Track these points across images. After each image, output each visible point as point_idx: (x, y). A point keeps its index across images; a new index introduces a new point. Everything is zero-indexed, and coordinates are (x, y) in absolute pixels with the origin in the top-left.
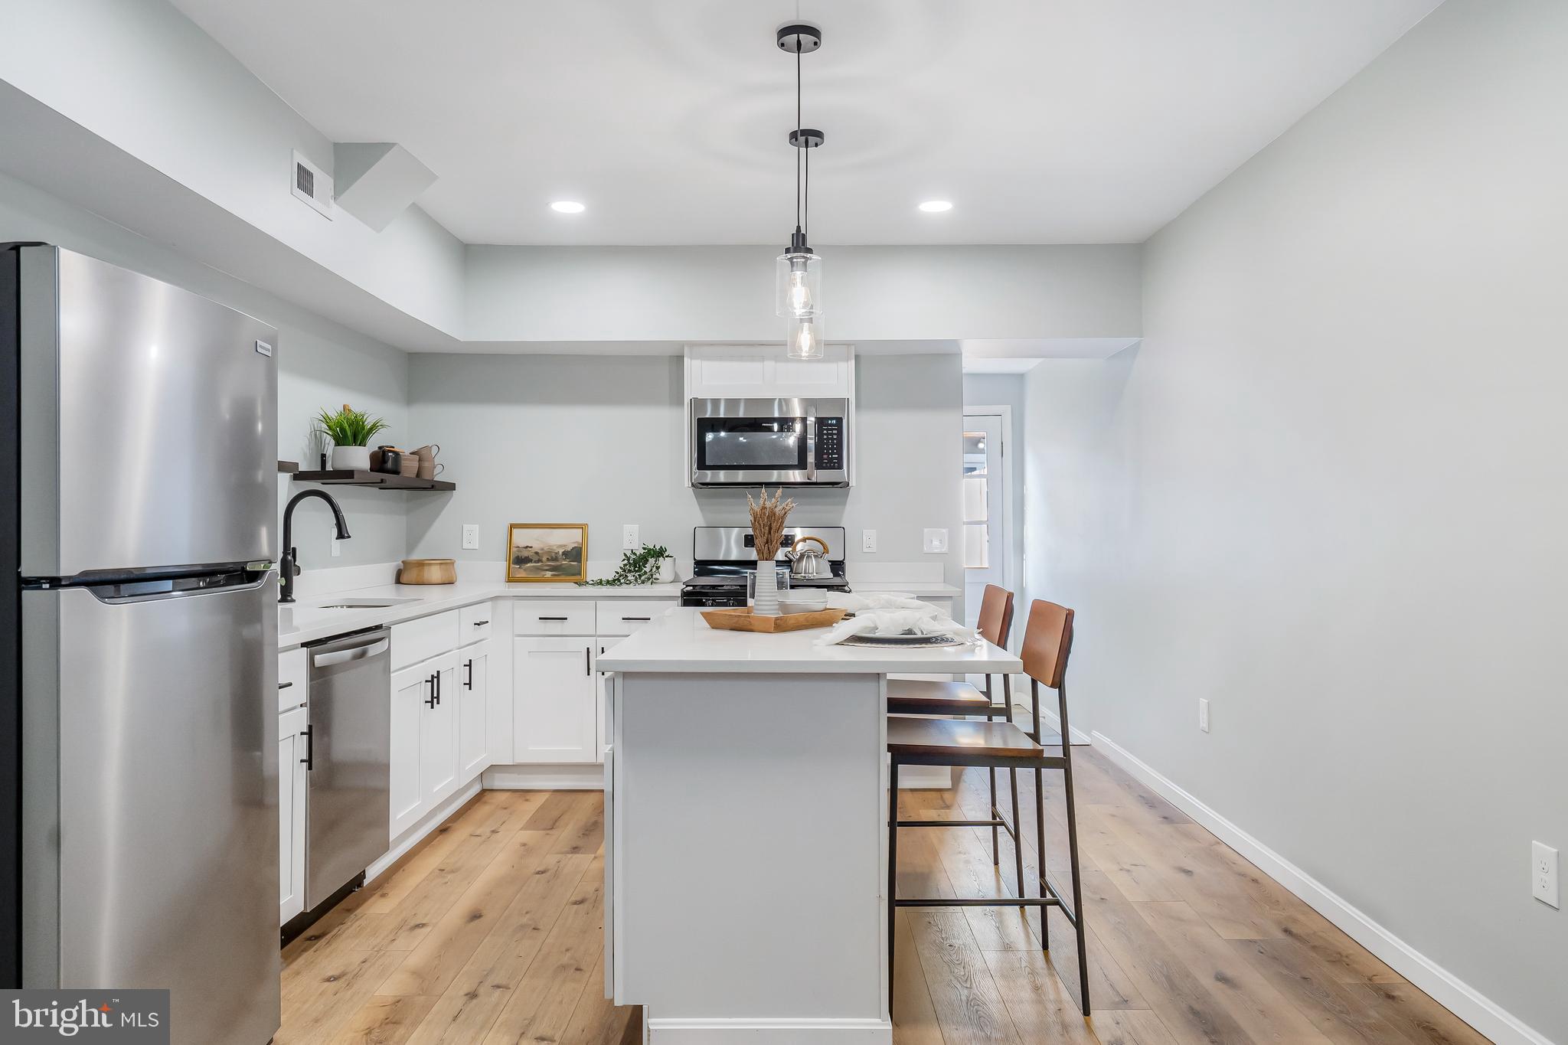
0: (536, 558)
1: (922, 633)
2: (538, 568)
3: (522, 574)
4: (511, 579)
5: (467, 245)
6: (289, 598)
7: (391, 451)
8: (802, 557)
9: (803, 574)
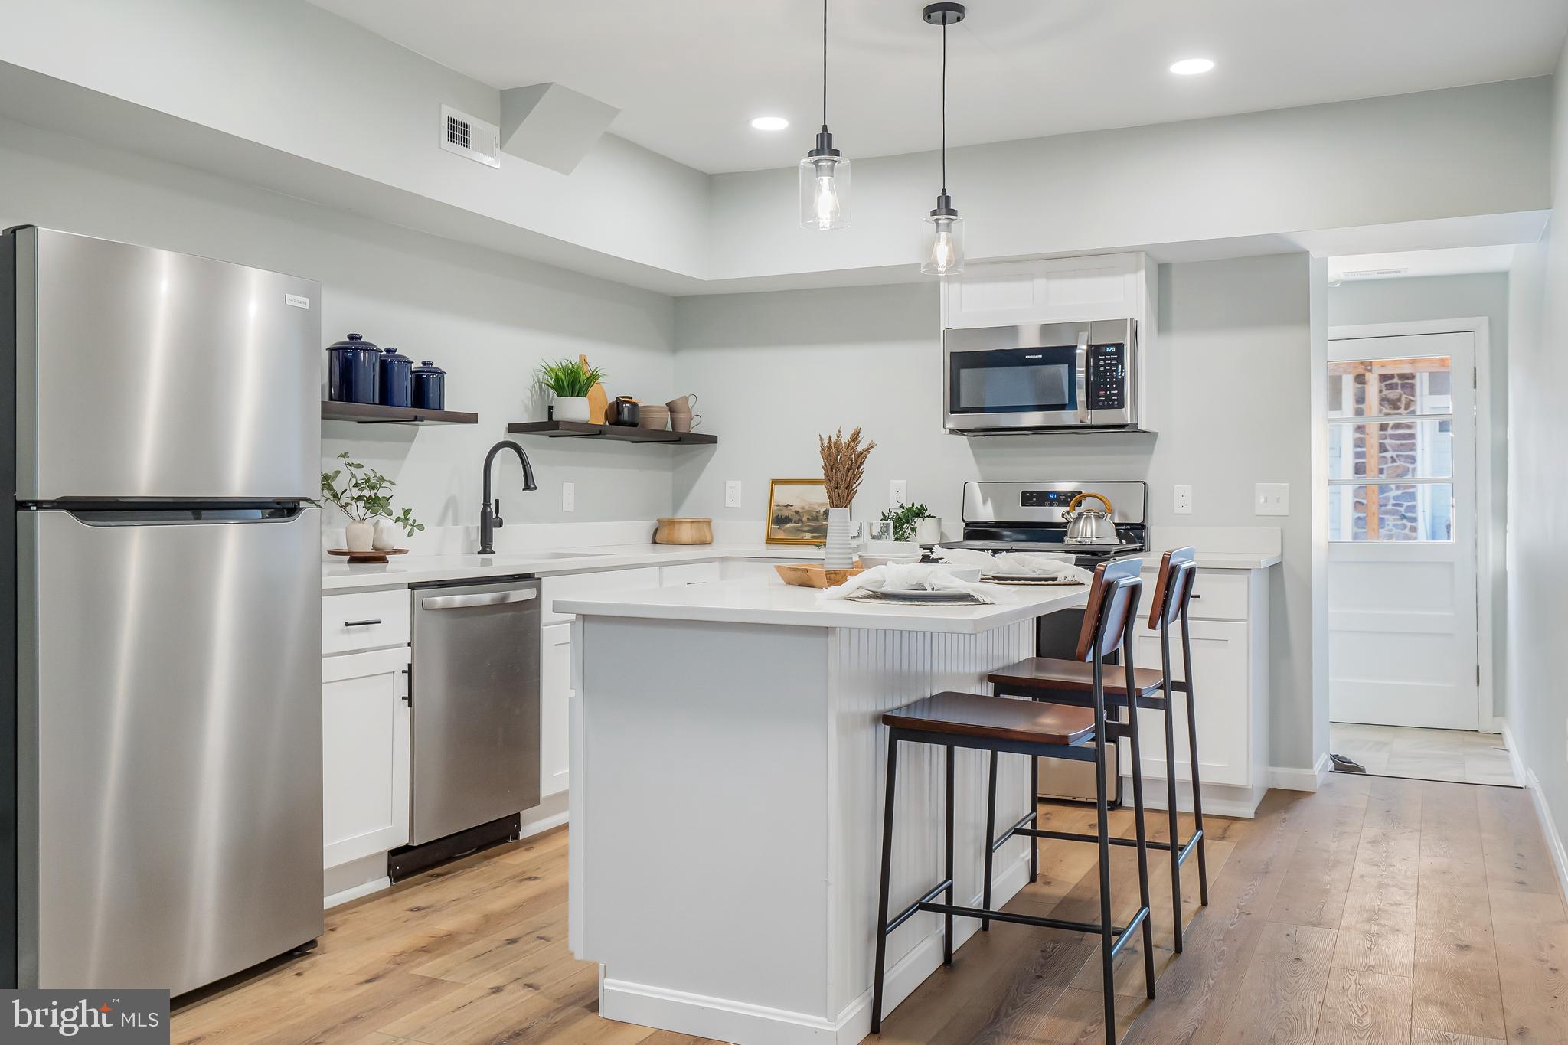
0: (797, 518)
1: (933, 589)
2: (798, 530)
3: (781, 535)
4: (771, 541)
5: (711, 175)
6: (488, 550)
7: (628, 402)
8: (1079, 518)
9: (1079, 539)
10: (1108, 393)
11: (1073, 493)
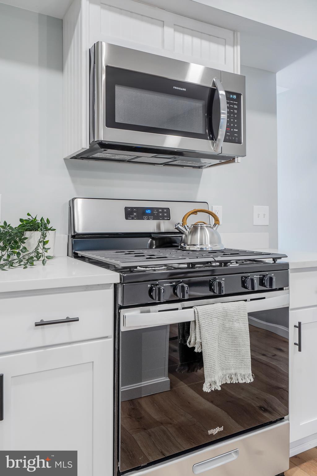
8: (195, 229)
9: (198, 246)
10: (232, 130)
11: (163, 209)
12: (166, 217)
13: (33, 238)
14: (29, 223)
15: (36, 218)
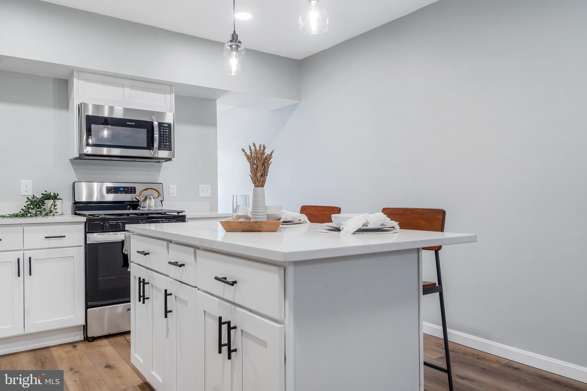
8: (146, 199)
9: (147, 208)
10: (165, 144)
11: (131, 187)
12: (133, 192)
13: (49, 203)
14: (46, 196)
15: (50, 193)
